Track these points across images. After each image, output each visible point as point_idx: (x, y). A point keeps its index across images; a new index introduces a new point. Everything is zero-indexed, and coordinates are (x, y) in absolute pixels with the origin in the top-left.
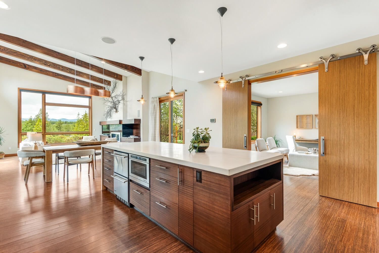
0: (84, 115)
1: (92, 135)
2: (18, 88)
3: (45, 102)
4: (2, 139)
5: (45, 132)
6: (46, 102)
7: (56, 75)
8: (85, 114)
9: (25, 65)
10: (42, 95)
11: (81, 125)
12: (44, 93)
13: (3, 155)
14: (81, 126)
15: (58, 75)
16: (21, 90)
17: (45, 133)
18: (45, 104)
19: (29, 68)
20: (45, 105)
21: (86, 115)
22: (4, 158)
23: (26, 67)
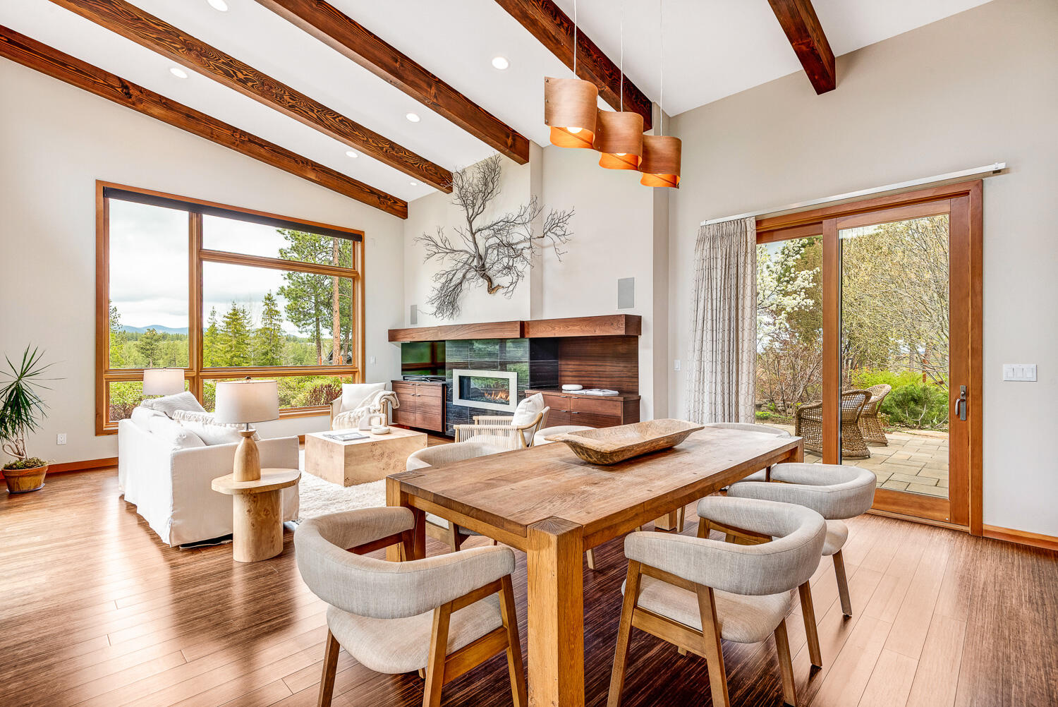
0: (230, 314)
1: (364, 381)
2: (98, 182)
3: (201, 249)
4: (35, 401)
5: (202, 368)
6: (204, 247)
7: (243, 142)
8: (232, 312)
9: (127, 87)
10: (191, 219)
11: (219, 344)
12: (197, 208)
13: (42, 474)
14: (220, 346)
15: (250, 141)
16: (109, 191)
17: (201, 374)
18: (199, 254)
19: (141, 101)
20: (200, 261)
21: (235, 315)
22: (43, 485)
23: (129, 95)
